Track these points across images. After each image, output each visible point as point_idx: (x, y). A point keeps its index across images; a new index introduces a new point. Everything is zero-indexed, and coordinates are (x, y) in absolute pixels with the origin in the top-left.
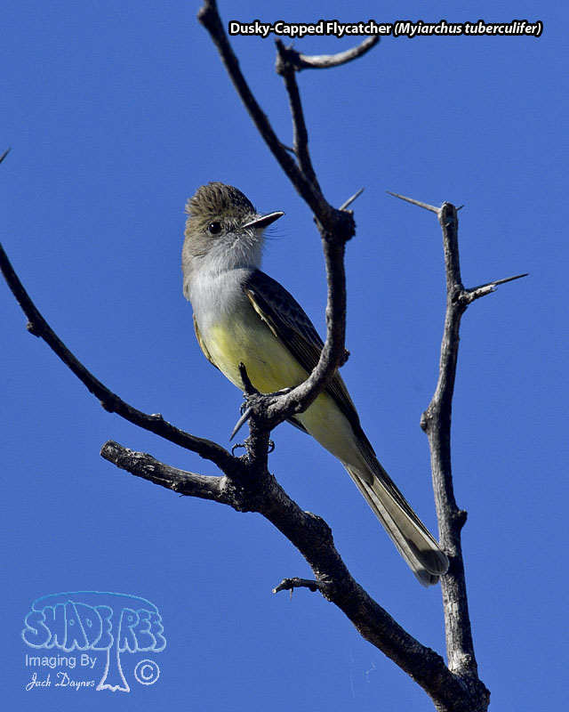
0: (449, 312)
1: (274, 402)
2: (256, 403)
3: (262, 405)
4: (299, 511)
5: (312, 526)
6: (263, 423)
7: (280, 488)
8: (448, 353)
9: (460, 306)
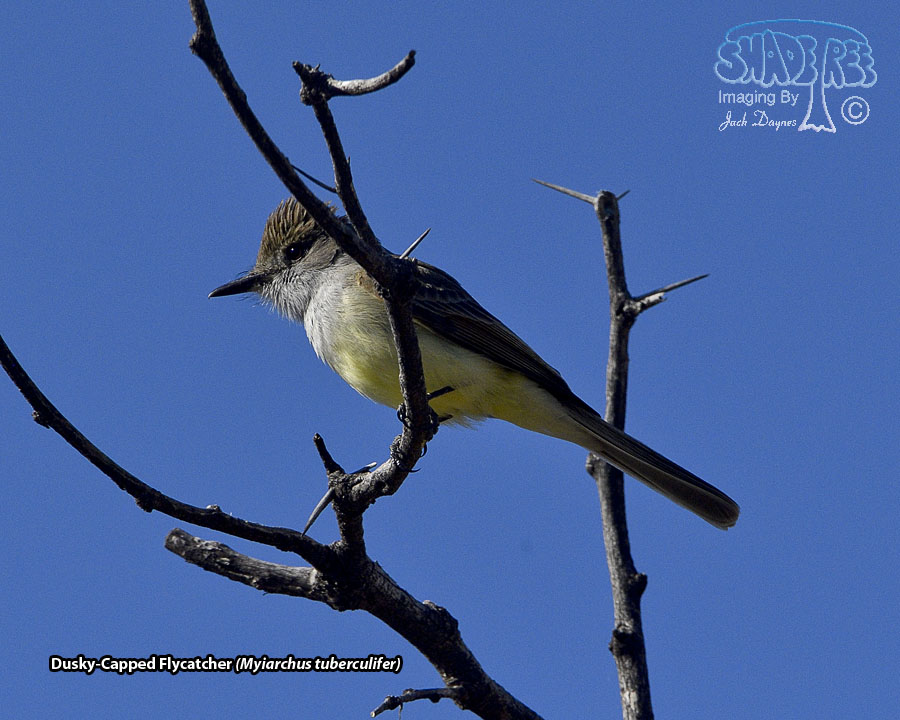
0: (613, 327)
1: (359, 481)
2: (338, 482)
3: (345, 486)
4: (414, 602)
5: (431, 621)
6: (350, 507)
7: (386, 578)
8: (616, 378)
9: (627, 320)
